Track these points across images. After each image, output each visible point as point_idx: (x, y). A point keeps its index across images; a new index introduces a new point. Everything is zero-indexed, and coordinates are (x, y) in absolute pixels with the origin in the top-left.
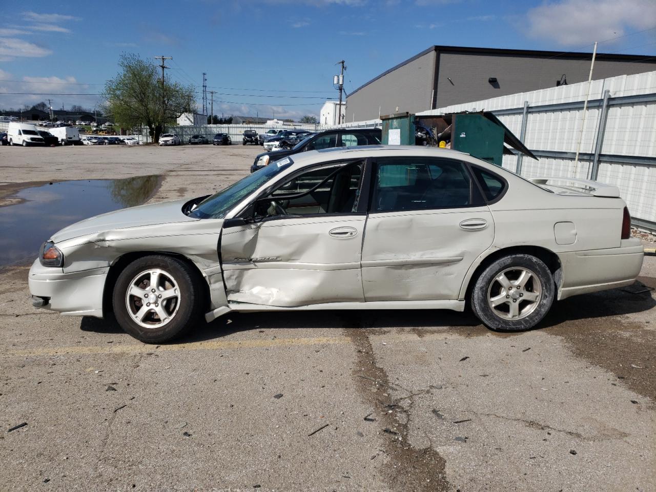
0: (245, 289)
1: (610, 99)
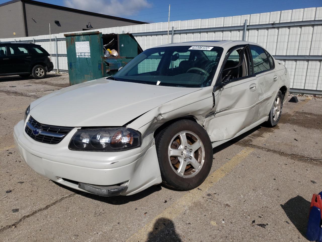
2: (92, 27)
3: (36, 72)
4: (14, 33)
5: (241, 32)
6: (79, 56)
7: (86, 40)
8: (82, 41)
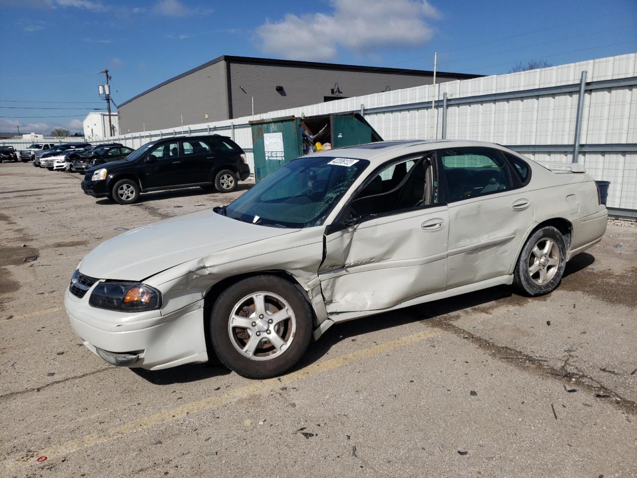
0: (338, 298)
1: (448, 100)
2: (341, 91)
3: (222, 181)
4: (207, 116)
5: (576, 97)
6: (269, 157)
7: (277, 130)
8: (273, 132)
